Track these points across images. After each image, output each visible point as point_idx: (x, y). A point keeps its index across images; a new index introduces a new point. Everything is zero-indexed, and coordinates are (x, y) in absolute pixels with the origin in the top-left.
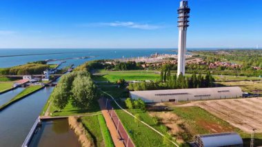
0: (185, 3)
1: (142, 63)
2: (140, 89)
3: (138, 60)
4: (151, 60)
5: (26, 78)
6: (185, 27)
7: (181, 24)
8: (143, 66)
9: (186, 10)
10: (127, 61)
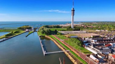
0: (73, 8)
1: (62, 26)
2: (61, 31)
3: (60, 25)
4: (65, 25)
5: (27, 30)
6: (73, 15)
7: (72, 14)
8: (62, 27)
9: (74, 11)
10: (56, 25)
